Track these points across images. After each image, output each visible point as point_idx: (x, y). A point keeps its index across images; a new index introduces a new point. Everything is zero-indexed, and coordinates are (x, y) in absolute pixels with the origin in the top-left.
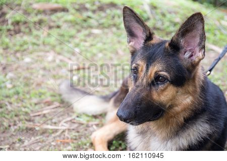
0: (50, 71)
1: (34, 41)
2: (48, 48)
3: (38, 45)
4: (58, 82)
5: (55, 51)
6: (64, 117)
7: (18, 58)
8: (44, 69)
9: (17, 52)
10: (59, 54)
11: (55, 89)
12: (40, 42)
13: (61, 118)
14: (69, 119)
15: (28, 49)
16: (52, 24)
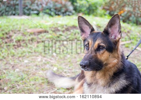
0: (40, 66)
1: (29, 50)
2: (37, 54)
3: (31, 53)
4: (45, 72)
5: (42, 56)
6: (50, 90)
7: (21, 61)
8: (36, 65)
9: (19, 57)
10: (44, 57)
11: (44, 76)
12: (33, 51)
13: (48, 91)
14: (53, 91)
15: (26, 55)
16: (39, 40)
